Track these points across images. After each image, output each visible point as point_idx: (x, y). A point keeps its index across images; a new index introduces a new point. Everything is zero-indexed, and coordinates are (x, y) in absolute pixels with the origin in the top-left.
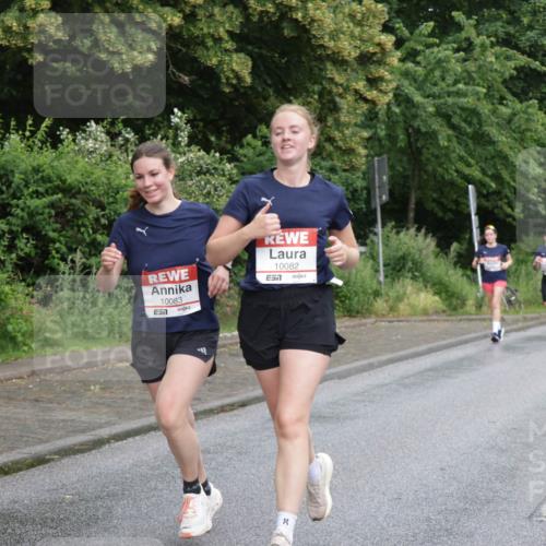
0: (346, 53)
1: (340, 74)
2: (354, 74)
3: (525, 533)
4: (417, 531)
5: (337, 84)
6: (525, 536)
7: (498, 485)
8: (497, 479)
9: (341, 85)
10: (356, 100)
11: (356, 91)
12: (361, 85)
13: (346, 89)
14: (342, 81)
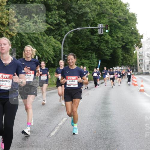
0: (4, 23)
1: (2, 27)
2: (6, 28)
3: (46, 140)
4: (20, 141)
5: (1, 30)
6: (46, 141)
7: (41, 129)
8: (40, 127)
9: (3, 30)
10: (6, 34)
11: (7, 32)
12: (8, 31)
13: (4, 31)
14: (3, 29)
